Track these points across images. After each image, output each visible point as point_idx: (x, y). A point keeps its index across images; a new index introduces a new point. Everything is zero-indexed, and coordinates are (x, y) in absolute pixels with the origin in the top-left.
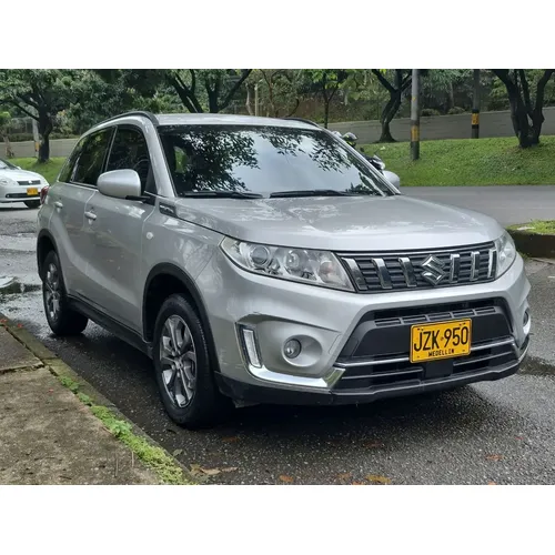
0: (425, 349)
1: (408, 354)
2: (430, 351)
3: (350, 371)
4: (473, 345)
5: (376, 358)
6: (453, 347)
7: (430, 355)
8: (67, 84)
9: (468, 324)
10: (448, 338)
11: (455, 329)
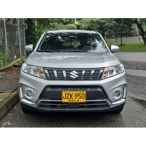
0: (67, 98)
1: (61, 99)
2: (70, 99)
3: (42, 102)
4: (87, 99)
5: (51, 99)
6: (79, 99)
7: (69, 101)
8: (108, 24)
9: (85, 93)
10: (77, 96)
11: (79, 94)
